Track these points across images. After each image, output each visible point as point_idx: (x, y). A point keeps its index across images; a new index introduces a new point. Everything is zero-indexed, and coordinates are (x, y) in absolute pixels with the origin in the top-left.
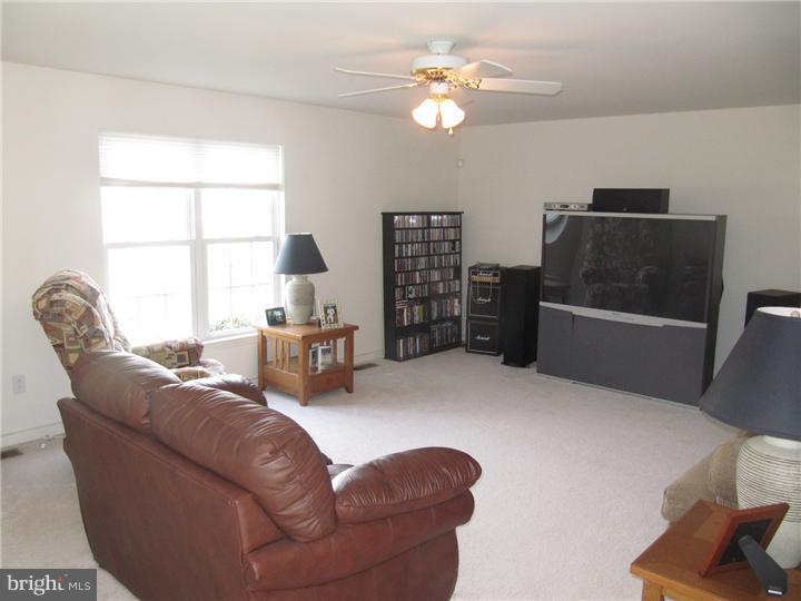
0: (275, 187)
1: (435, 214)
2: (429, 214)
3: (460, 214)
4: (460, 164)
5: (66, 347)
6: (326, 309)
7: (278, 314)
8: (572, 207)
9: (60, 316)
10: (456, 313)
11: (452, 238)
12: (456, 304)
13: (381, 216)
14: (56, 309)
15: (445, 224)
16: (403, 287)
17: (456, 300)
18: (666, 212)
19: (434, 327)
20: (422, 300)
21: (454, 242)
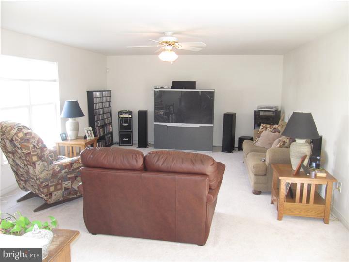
0: (55, 81)
1: (104, 91)
2: (102, 91)
3: (110, 91)
4: (108, 71)
5: (31, 154)
6: (87, 131)
7: (64, 135)
8: (165, 87)
9: (28, 140)
10: (111, 131)
11: (108, 101)
12: (111, 127)
13: (86, 93)
14: (28, 137)
15: (107, 95)
16: (97, 121)
17: (111, 126)
18: (195, 89)
19: (106, 137)
20: (102, 126)
21: (109, 102)
